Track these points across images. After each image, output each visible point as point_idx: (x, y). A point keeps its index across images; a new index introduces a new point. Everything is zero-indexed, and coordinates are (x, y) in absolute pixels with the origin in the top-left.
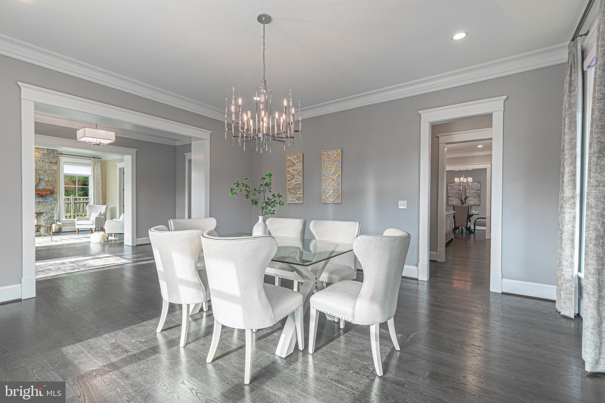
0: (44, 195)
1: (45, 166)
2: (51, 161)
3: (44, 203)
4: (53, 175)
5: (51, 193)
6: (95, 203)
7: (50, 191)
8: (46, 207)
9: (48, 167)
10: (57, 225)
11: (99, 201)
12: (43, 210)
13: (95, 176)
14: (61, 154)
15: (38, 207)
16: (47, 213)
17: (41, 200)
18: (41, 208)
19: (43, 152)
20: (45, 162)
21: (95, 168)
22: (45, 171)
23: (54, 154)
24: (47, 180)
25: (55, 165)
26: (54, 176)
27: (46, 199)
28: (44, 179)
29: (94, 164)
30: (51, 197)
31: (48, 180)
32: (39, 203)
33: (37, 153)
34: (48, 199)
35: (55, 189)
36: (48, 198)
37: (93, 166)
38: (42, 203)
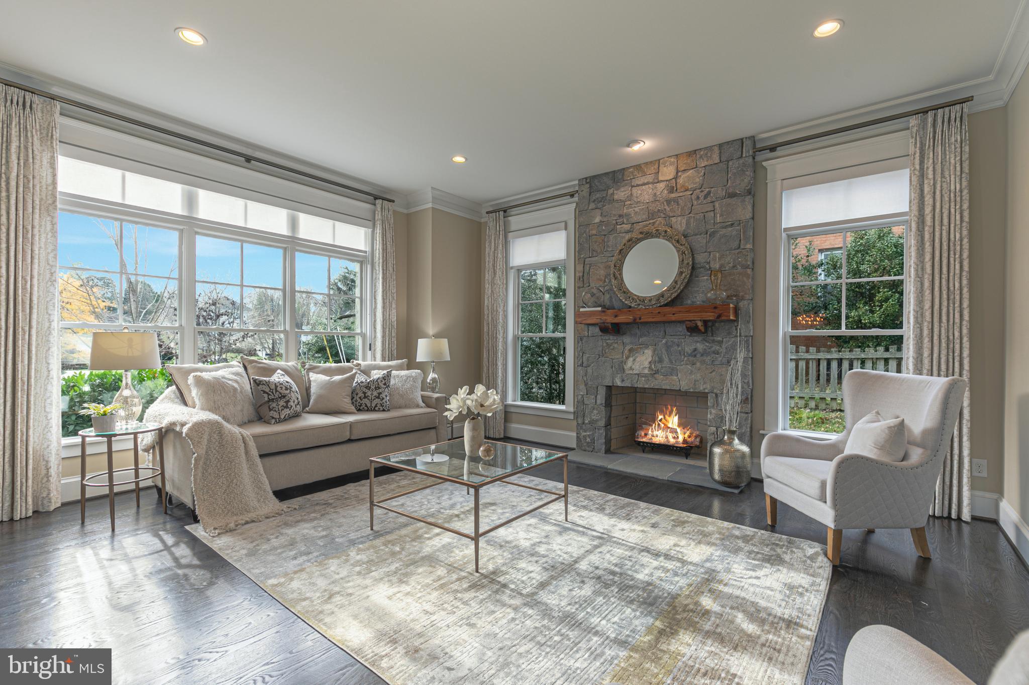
0: (700, 324)
1: (712, 214)
2: (731, 190)
3: (709, 358)
4: (736, 243)
5: (719, 316)
6: (926, 362)
7: (715, 308)
8: (714, 373)
9: (721, 215)
10: (726, 451)
11: (950, 349)
12: (705, 383)
13: (928, 210)
14: (773, 149)
15: (692, 371)
16: (716, 395)
17: (700, 347)
18: (698, 376)
19: (710, 162)
20: (714, 199)
21: (929, 163)
22: (713, 234)
23: (742, 157)
24: (717, 266)
25: (744, 201)
26: (742, 247)
27: (713, 341)
28: (709, 263)
29: (922, 145)
30: (729, 333)
31: (722, 266)
32: (695, 356)
33: (691, 171)
34: (721, 343)
35: (743, 299)
36: (719, 339)
37: (917, 161)
38: (702, 355)
